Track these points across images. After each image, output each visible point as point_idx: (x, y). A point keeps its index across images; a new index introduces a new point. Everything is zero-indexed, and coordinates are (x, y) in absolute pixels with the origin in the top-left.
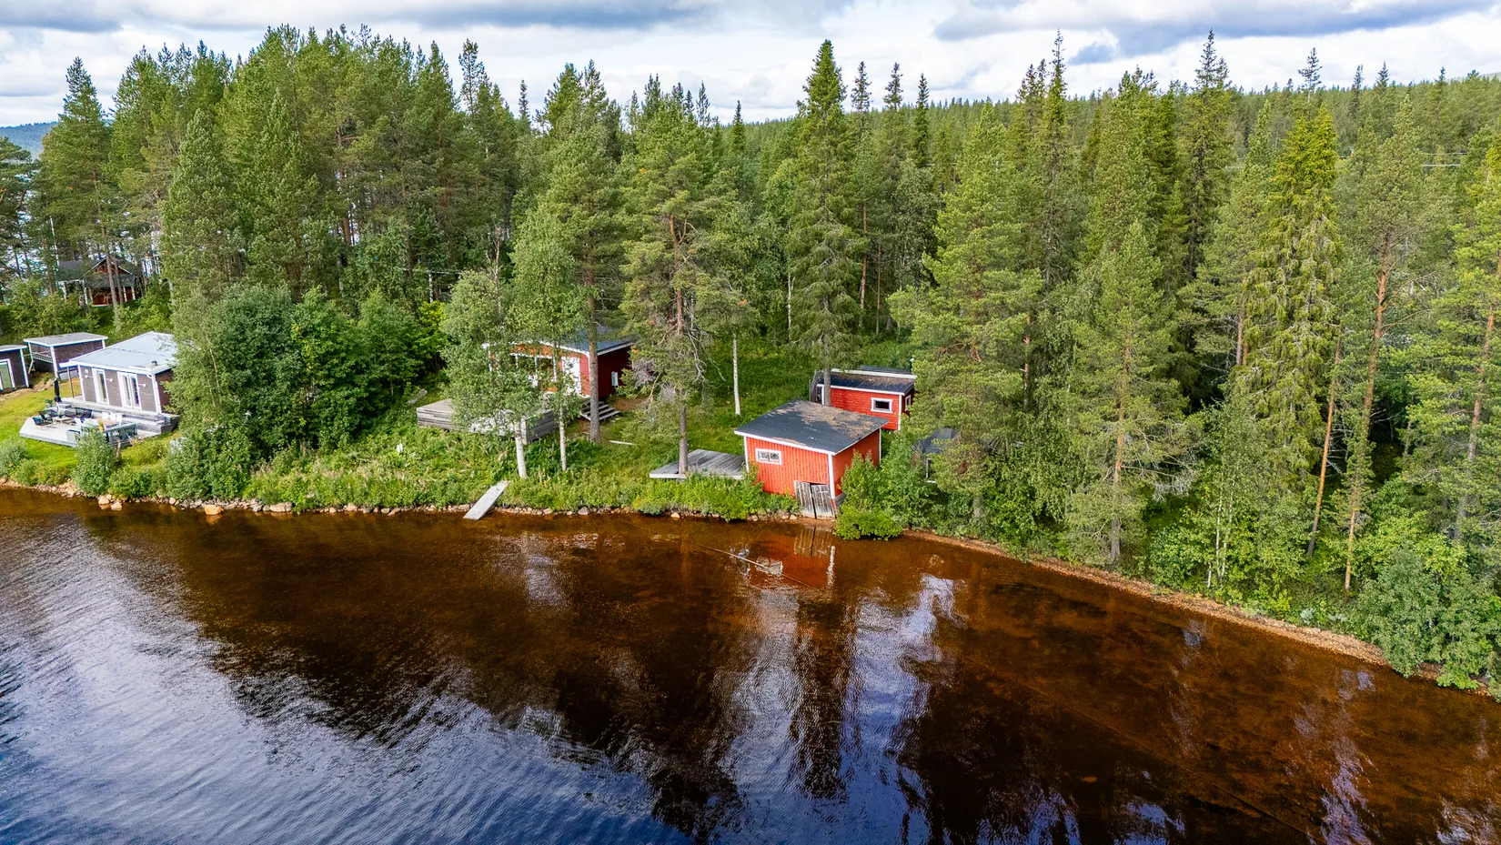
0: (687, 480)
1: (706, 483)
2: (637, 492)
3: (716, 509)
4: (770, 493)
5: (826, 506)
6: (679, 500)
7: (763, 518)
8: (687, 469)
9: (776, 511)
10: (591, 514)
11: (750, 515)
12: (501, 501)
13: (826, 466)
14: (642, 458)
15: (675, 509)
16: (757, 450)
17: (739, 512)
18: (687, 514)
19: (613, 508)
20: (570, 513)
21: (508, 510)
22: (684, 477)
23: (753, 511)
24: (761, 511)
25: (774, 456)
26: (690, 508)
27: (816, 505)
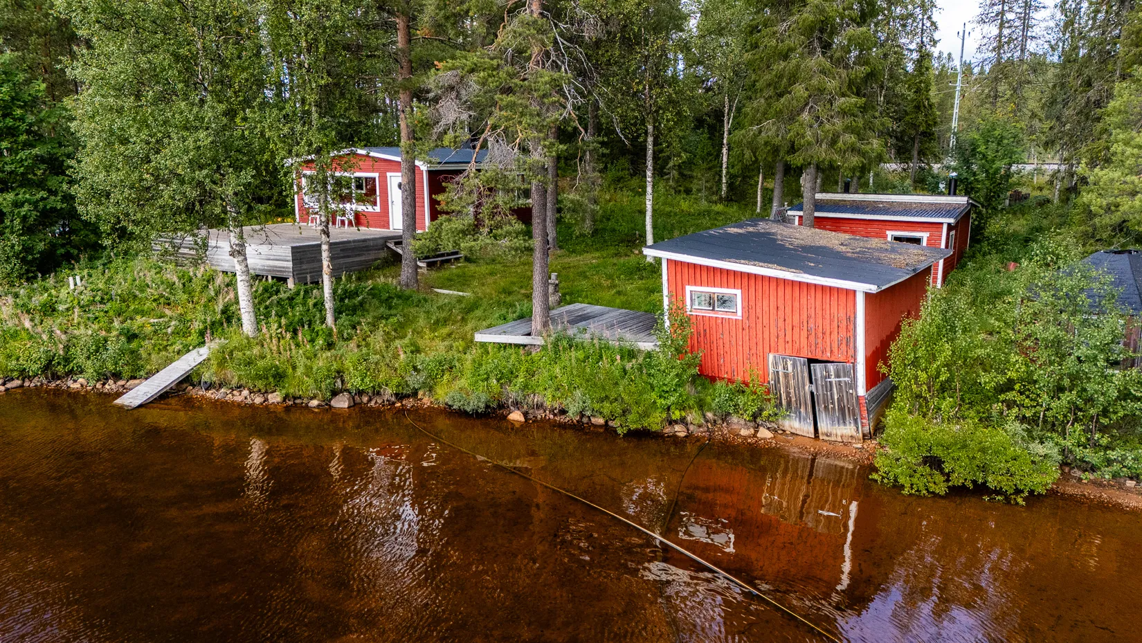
0: (544, 348)
1: (581, 355)
2: (447, 366)
3: (597, 406)
4: (713, 379)
5: (844, 412)
6: (526, 387)
7: (698, 432)
8: (545, 325)
9: (725, 417)
10: (354, 405)
11: (671, 422)
12: (199, 375)
13: (851, 320)
14: (478, 313)
15: (517, 404)
16: (688, 288)
17: (646, 415)
18: (540, 414)
19: (400, 397)
20: (315, 403)
21: (209, 394)
22: (539, 341)
23: (677, 415)
24: (693, 416)
25: (723, 301)
26: (548, 404)
27: (820, 408)
